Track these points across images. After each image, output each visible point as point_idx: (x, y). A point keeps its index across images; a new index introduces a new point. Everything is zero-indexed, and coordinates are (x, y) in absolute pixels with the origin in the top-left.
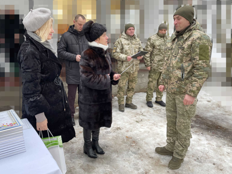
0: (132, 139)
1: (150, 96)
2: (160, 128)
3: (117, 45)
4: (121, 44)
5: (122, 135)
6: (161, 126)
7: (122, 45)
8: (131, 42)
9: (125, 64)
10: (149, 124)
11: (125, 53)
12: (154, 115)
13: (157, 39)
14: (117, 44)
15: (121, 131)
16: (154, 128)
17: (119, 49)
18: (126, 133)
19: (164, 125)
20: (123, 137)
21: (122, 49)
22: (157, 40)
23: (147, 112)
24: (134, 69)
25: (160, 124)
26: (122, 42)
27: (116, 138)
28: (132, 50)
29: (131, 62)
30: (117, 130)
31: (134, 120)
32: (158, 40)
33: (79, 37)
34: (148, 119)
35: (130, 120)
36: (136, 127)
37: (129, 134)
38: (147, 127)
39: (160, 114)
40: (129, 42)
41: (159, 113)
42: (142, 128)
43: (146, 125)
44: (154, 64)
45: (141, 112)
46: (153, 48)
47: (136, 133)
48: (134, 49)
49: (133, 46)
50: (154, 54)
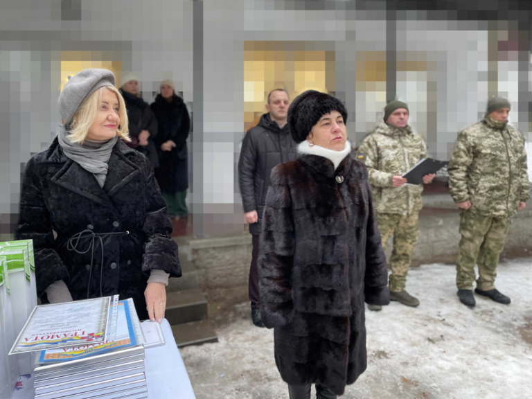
0: (418, 387)
1: (467, 276)
2: (495, 364)
3: (367, 149)
4: (375, 148)
5: (392, 372)
6: (499, 358)
7: (378, 149)
8: (400, 142)
9: (385, 194)
10: (462, 348)
11: (387, 168)
12: (475, 325)
13: (484, 135)
14: (365, 148)
15: (389, 361)
16: (479, 361)
17: (370, 158)
18: (402, 368)
19: (505, 356)
20: (394, 378)
21: (378, 159)
22: (484, 137)
23: (457, 316)
24: (411, 206)
25: (493, 352)
26: (379, 144)
27: (375, 379)
28: (404, 160)
29: (402, 189)
30: (377, 359)
31: (421, 335)
32: (487, 137)
33: (281, 137)
34: (460, 335)
35: (410, 334)
36: (428, 355)
37: (409, 372)
38: (459, 359)
39: (493, 323)
40: (396, 142)
41: (489, 322)
42: (443, 359)
43: (457, 351)
44: (477, 197)
45: (439, 316)
46: (474, 157)
47: (430, 372)
48: (408, 158)
49: (406, 150)
50: (478, 171)
